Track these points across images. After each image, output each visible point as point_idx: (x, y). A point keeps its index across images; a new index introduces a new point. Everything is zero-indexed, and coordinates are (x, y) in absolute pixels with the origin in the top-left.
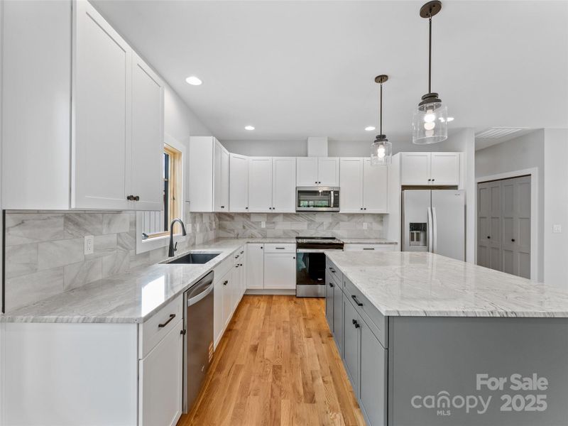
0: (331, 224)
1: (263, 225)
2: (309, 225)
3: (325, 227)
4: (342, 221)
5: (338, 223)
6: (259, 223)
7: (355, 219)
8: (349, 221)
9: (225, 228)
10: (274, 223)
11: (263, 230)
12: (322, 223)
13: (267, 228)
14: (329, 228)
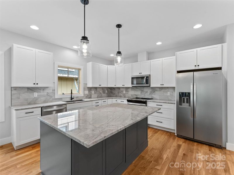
0: (151, 92)
1: (124, 92)
2: (141, 92)
3: (148, 94)
4: (157, 91)
5: (154, 92)
6: (123, 91)
7: (163, 90)
8: (160, 91)
9: (112, 93)
10: (128, 91)
11: (124, 94)
12: (147, 92)
13: (126, 93)
14: (150, 94)
